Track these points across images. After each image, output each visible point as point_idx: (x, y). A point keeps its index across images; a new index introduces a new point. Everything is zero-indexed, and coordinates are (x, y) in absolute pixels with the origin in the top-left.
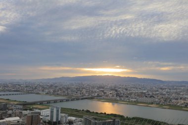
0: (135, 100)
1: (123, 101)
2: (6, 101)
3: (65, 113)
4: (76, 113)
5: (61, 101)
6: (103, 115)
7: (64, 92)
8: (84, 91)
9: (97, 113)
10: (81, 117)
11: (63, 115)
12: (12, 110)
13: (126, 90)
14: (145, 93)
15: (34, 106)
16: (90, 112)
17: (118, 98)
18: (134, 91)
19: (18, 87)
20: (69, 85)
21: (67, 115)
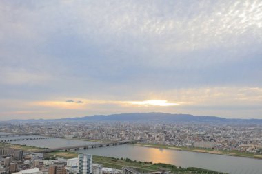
0: (190, 145)
1: (174, 146)
2: (22, 148)
3: (98, 163)
4: (112, 163)
5: (93, 147)
6: (148, 165)
7: (97, 135)
8: (123, 133)
9: (140, 162)
10: (119, 167)
11: (96, 165)
12: (30, 159)
13: (178, 131)
14: (202, 136)
15: (59, 154)
16: (132, 162)
17: (168, 143)
18: (188, 132)
19: (37, 129)
20: (102, 126)
21: (100, 166)
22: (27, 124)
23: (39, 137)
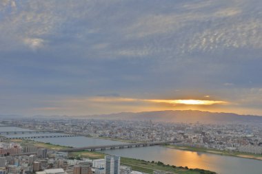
0: (234, 148)
1: (215, 150)
2: (46, 146)
3: (126, 165)
4: (143, 166)
5: (121, 147)
6: (183, 170)
7: (125, 134)
9: (174, 167)
10: (150, 171)
11: (124, 168)
12: (54, 158)
13: (219, 132)
14: (249, 139)
15: (84, 154)
16: (164, 166)
17: (206, 146)
18: (231, 134)
19: (61, 126)
20: (131, 125)
21: (129, 169)
22: (51, 121)
23: (63, 135)
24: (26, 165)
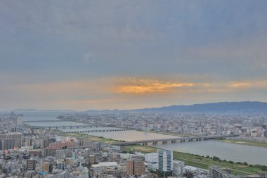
2: (100, 139)
3: (179, 160)
4: (197, 161)
5: (174, 141)
6: (242, 166)
7: (177, 128)
8: (208, 127)
10: (206, 167)
11: (177, 162)
12: (107, 151)
15: (136, 148)
16: (220, 161)
19: (113, 120)
20: (183, 118)
21: (183, 163)
24: (82, 158)
